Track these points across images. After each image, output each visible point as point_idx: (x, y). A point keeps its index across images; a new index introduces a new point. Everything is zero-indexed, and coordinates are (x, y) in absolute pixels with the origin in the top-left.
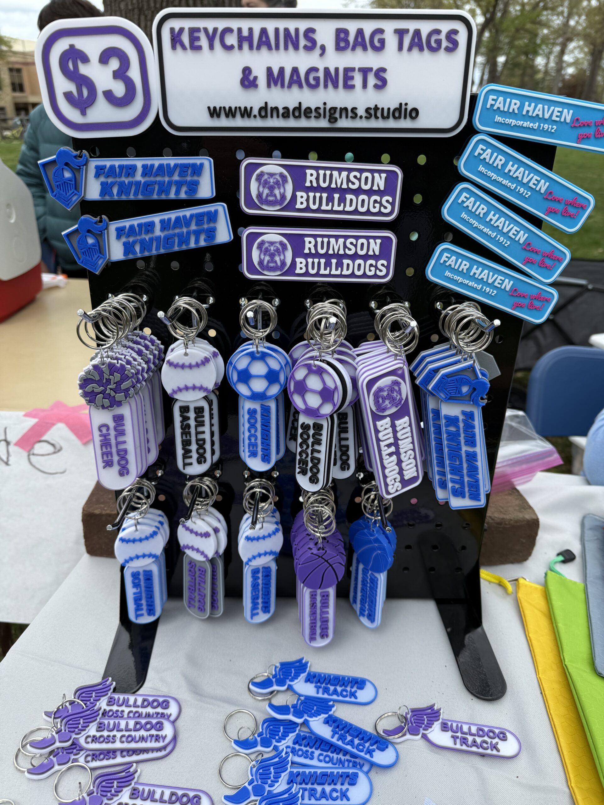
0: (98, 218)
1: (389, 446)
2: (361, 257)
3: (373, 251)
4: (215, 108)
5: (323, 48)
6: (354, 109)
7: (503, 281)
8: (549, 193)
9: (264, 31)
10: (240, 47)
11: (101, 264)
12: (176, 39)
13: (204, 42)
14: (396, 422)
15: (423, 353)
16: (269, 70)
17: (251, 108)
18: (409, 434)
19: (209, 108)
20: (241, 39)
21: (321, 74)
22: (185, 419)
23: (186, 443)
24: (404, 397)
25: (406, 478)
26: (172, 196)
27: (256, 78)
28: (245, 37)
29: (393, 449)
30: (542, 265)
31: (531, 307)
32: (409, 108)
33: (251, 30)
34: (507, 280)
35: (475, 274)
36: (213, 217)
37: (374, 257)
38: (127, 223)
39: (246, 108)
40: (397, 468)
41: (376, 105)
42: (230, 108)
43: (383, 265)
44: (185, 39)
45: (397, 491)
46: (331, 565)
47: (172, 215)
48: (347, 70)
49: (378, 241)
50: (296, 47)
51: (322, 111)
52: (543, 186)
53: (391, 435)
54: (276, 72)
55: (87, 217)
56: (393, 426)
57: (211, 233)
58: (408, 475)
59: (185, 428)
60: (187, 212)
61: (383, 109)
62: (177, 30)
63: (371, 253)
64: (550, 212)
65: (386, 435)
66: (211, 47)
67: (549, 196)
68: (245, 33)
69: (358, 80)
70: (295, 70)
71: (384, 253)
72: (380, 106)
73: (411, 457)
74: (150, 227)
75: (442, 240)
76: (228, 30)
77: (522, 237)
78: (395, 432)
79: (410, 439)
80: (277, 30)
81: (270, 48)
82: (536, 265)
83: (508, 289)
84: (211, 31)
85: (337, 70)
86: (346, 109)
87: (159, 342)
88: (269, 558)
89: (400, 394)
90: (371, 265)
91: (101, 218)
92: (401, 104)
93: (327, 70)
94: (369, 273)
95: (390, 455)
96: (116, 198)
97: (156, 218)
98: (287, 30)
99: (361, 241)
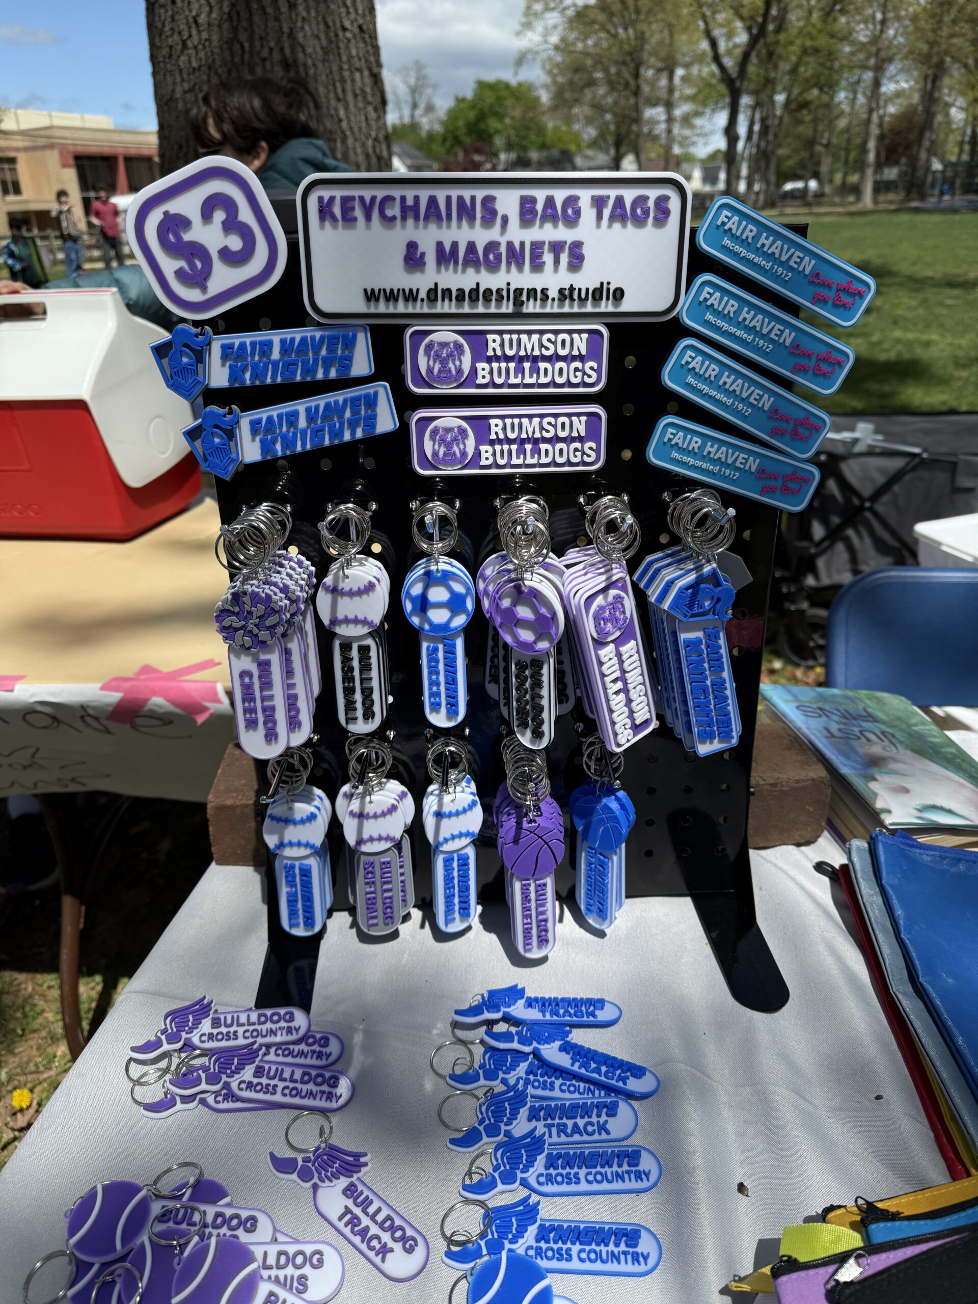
0: (227, 410)
1: (615, 681)
2: (563, 440)
3: (578, 431)
4: (373, 290)
5: (505, 220)
6: (544, 291)
7: (747, 460)
8: (796, 346)
9: (433, 201)
10: (404, 218)
11: (232, 469)
12: (325, 211)
13: (358, 213)
14: (621, 649)
15: (649, 558)
16: (440, 245)
17: (418, 290)
18: (638, 664)
19: (365, 290)
20: (404, 209)
21: (503, 249)
22: (346, 660)
23: (349, 692)
24: (628, 615)
25: (638, 722)
26: (320, 375)
27: (423, 254)
28: (410, 207)
29: (619, 685)
30: (795, 435)
31: (785, 490)
32: (612, 288)
33: (417, 198)
34: (752, 459)
35: (709, 453)
36: (371, 402)
37: (580, 439)
38: (263, 414)
39: (411, 290)
40: (626, 709)
41: (572, 285)
42: (392, 291)
43: (591, 448)
44: (337, 210)
45: (628, 741)
46: (546, 843)
47: (320, 401)
48: (533, 244)
49: (584, 419)
50: (472, 218)
51: (505, 293)
52: (788, 338)
53: (617, 667)
54: (448, 248)
55: (214, 408)
56: (619, 655)
57: (371, 421)
58: (639, 719)
59: (348, 670)
60: (340, 397)
61: (580, 290)
62: (326, 200)
63: (575, 434)
64: (796, 369)
65: (611, 668)
66: (368, 218)
67: (796, 349)
68: (410, 202)
69: (548, 258)
70: (471, 247)
71: (592, 433)
72: (576, 286)
73: (642, 694)
74: (292, 418)
75: (664, 413)
76: (389, 199)
77: (767, 403)
78: (621, 662)
79: (638, 670)
80: (449, 198)
81: (439, 218)
82: (788, 437)
83: (753, 469)
84: (368, 200)
85: (522, 244)
86: (535, 290)
87: (309, 563)
88: (465, 841)
89: (624, 612)
90: (576, 450)
91: (230, 409)
92: (602, 284)
93: (510, 245)
94: (574, 460)
95: (617, 693)
96: (248, 382)
97: (301, 406)
98: (460, 199)
99: (561, 419)
